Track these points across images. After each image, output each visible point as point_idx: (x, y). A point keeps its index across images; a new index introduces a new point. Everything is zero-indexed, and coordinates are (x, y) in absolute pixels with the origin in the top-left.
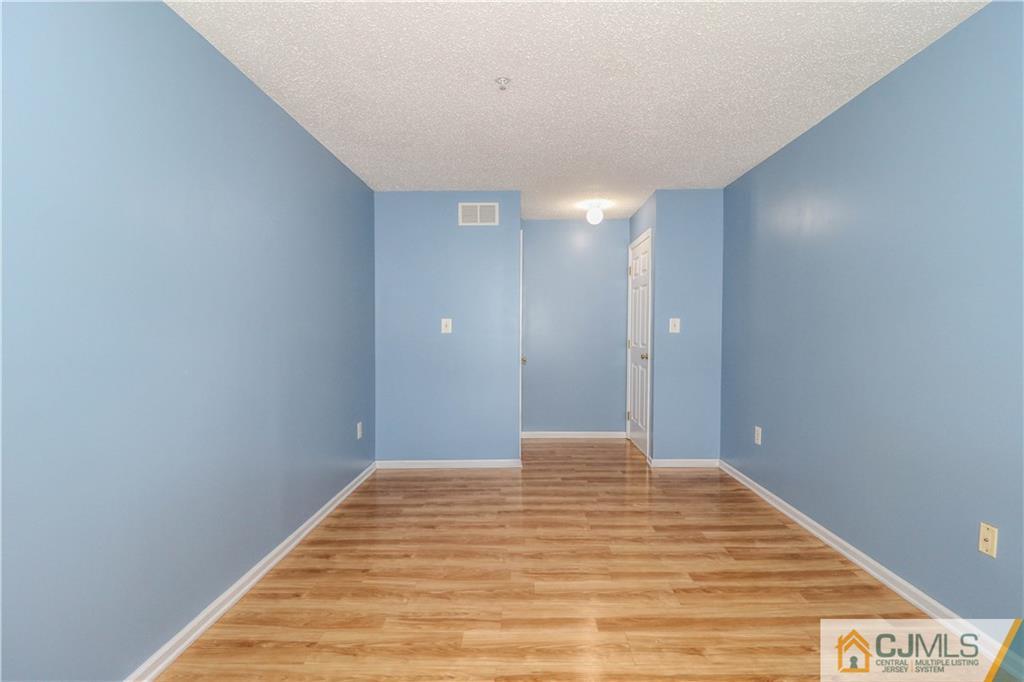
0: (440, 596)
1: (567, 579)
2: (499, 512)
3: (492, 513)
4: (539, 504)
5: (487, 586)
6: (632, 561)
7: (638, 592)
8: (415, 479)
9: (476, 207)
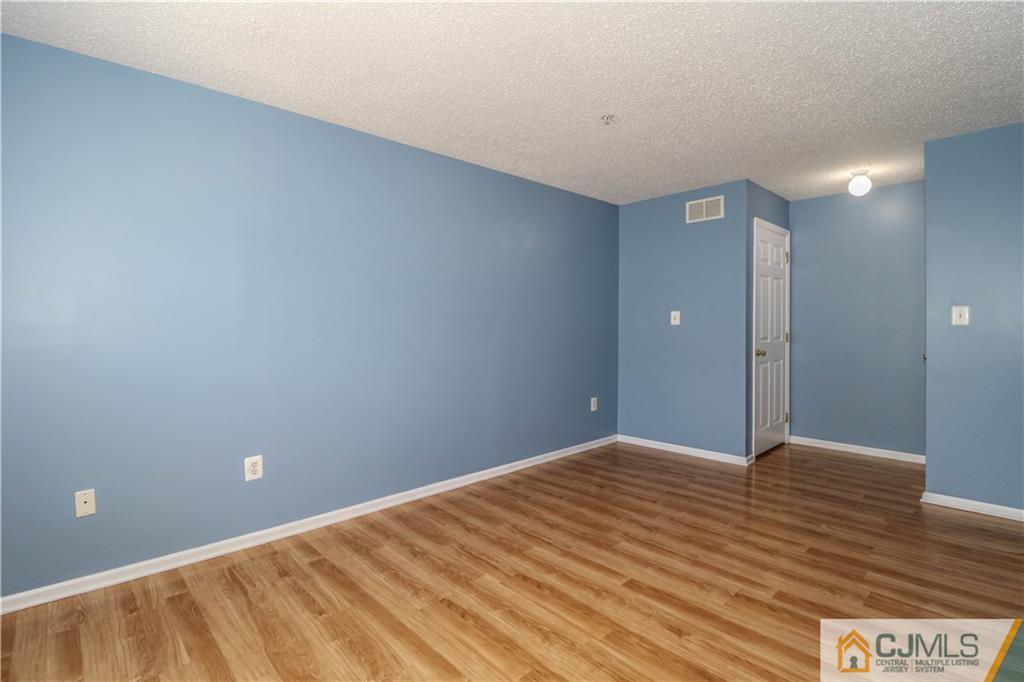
0: (549, 525)
1: (651, 550)
2: (667, 492)
3: (660, 491)
4: (714, 496)
5: (585, 531)
6: (736, 563)
7: (697, 581)
8: (636, 454)
9: (702, 203)
